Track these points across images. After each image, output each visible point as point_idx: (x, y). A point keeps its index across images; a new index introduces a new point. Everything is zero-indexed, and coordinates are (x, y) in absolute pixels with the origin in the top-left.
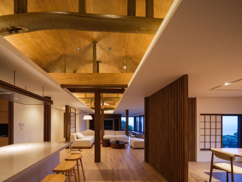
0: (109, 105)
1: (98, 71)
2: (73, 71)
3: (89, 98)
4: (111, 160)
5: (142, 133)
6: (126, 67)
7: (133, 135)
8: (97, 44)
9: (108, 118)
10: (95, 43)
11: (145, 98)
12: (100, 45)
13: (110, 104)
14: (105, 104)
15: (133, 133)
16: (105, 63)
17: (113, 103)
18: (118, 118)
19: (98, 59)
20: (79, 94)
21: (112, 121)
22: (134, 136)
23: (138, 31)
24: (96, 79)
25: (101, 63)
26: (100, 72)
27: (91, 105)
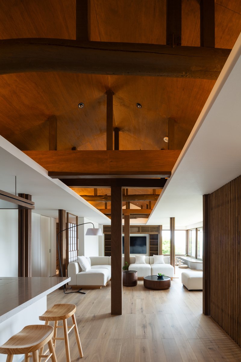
0: (140, 208)
1: (117, 147)
2: (72, 147)
3: (102, 196)
4: (142, 312)
5: (200, 259)
6: (167, 138)
7: (184, 264)
8: (113, 96)
9: (138, 232)
10: (110, 94)
11: (203, 196)
12: (119, 98)
13: (142, 207)
14: (133, 207)
15: (183, 260)
16: (129, 130)
17: (147, 205)
18: (156, 233)
19: (116, 124)
20: (83, 189)
21: (145, 238)
22: (186, 266)
23: (186, 73)
24: (111, 161)
25: (123, 131)
26: (121, 148)
27: (106, 208)
